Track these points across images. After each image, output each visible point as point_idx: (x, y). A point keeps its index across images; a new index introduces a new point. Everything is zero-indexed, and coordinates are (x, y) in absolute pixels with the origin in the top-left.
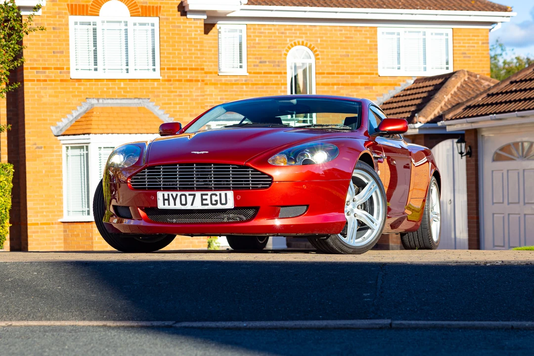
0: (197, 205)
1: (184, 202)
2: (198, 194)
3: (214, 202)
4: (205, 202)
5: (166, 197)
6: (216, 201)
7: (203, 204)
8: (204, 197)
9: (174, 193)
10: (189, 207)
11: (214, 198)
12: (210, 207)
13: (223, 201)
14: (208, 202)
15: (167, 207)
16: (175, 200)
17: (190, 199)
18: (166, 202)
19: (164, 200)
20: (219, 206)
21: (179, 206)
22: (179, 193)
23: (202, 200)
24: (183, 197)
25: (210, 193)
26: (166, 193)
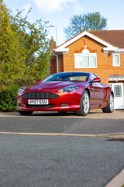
0: (39, 103)
1: (35, 103)
2: (39, 100)
3: (43, 103)
4: (41, 103)
5: (31, 101)
6: (44, 102)
7: (40, 103)
8: (40, 101)
9: (33, 100)
10: (36, 104)
11: (43, 101)
12: (42, 104)
13: (46, 102)
14: (42, 102)
15: (31, 104)
16: (33, 102)
17: (37, 102)
18: (31, 102)
19: (30, 102)
20: (44, 104)
21: (34, 104)
22: (34, 100)
23: (40, 102)
24: (35, 101)
25: (42, 100)
26: (30, 100)
